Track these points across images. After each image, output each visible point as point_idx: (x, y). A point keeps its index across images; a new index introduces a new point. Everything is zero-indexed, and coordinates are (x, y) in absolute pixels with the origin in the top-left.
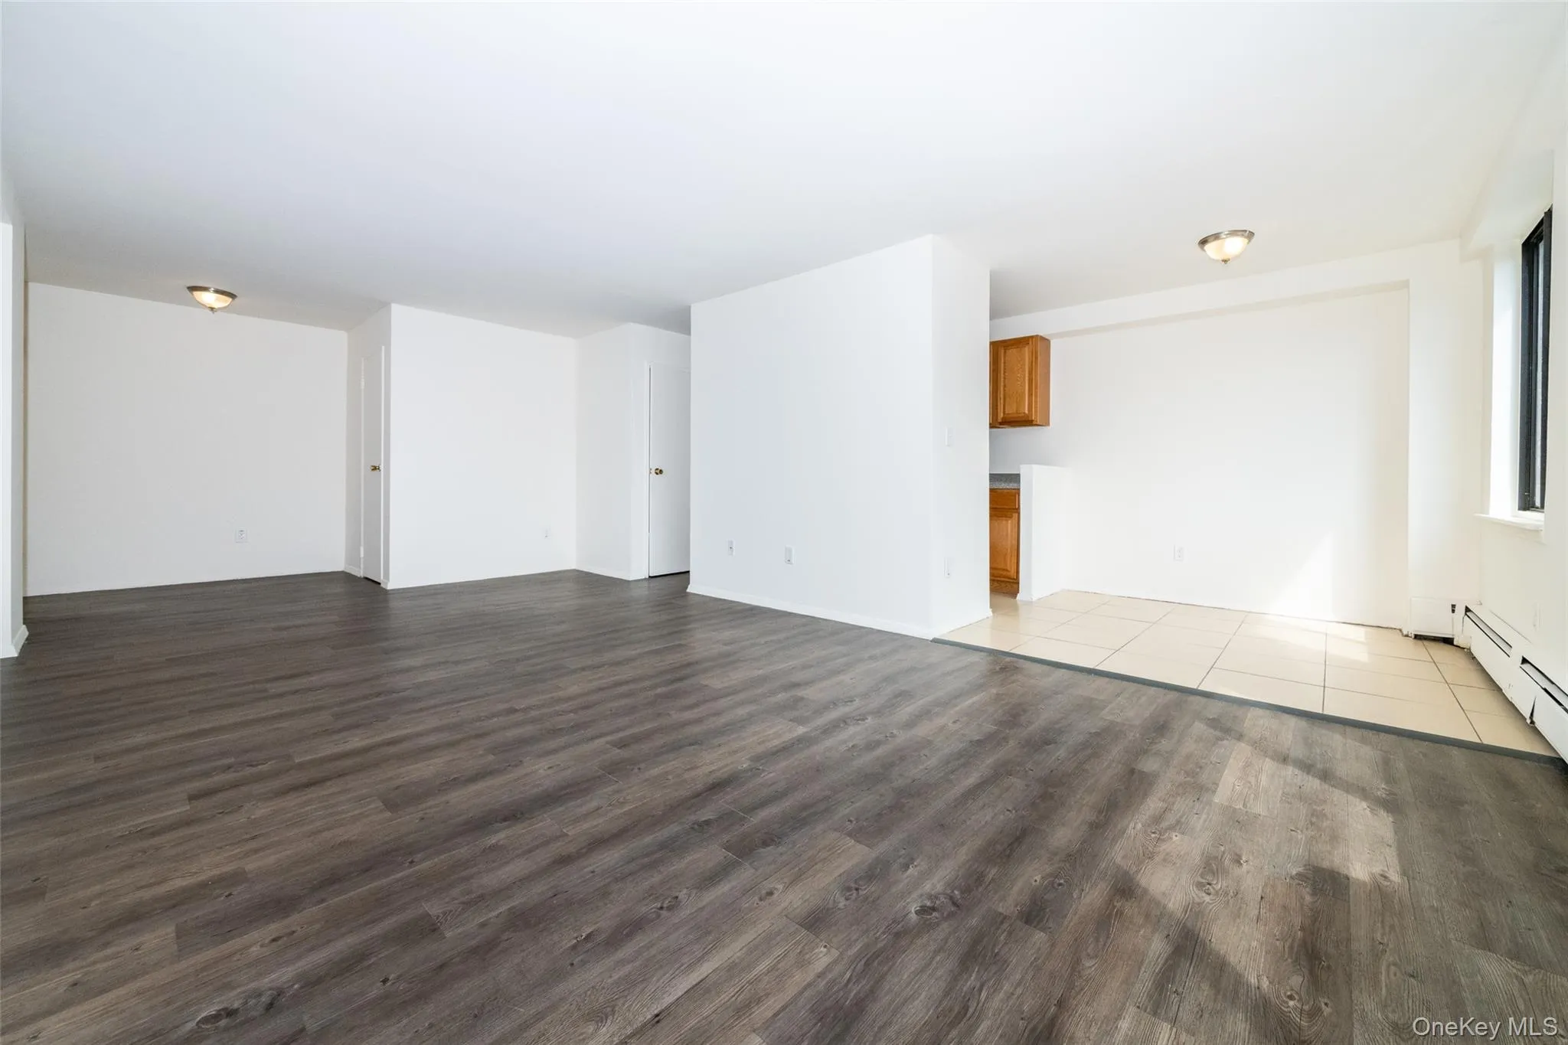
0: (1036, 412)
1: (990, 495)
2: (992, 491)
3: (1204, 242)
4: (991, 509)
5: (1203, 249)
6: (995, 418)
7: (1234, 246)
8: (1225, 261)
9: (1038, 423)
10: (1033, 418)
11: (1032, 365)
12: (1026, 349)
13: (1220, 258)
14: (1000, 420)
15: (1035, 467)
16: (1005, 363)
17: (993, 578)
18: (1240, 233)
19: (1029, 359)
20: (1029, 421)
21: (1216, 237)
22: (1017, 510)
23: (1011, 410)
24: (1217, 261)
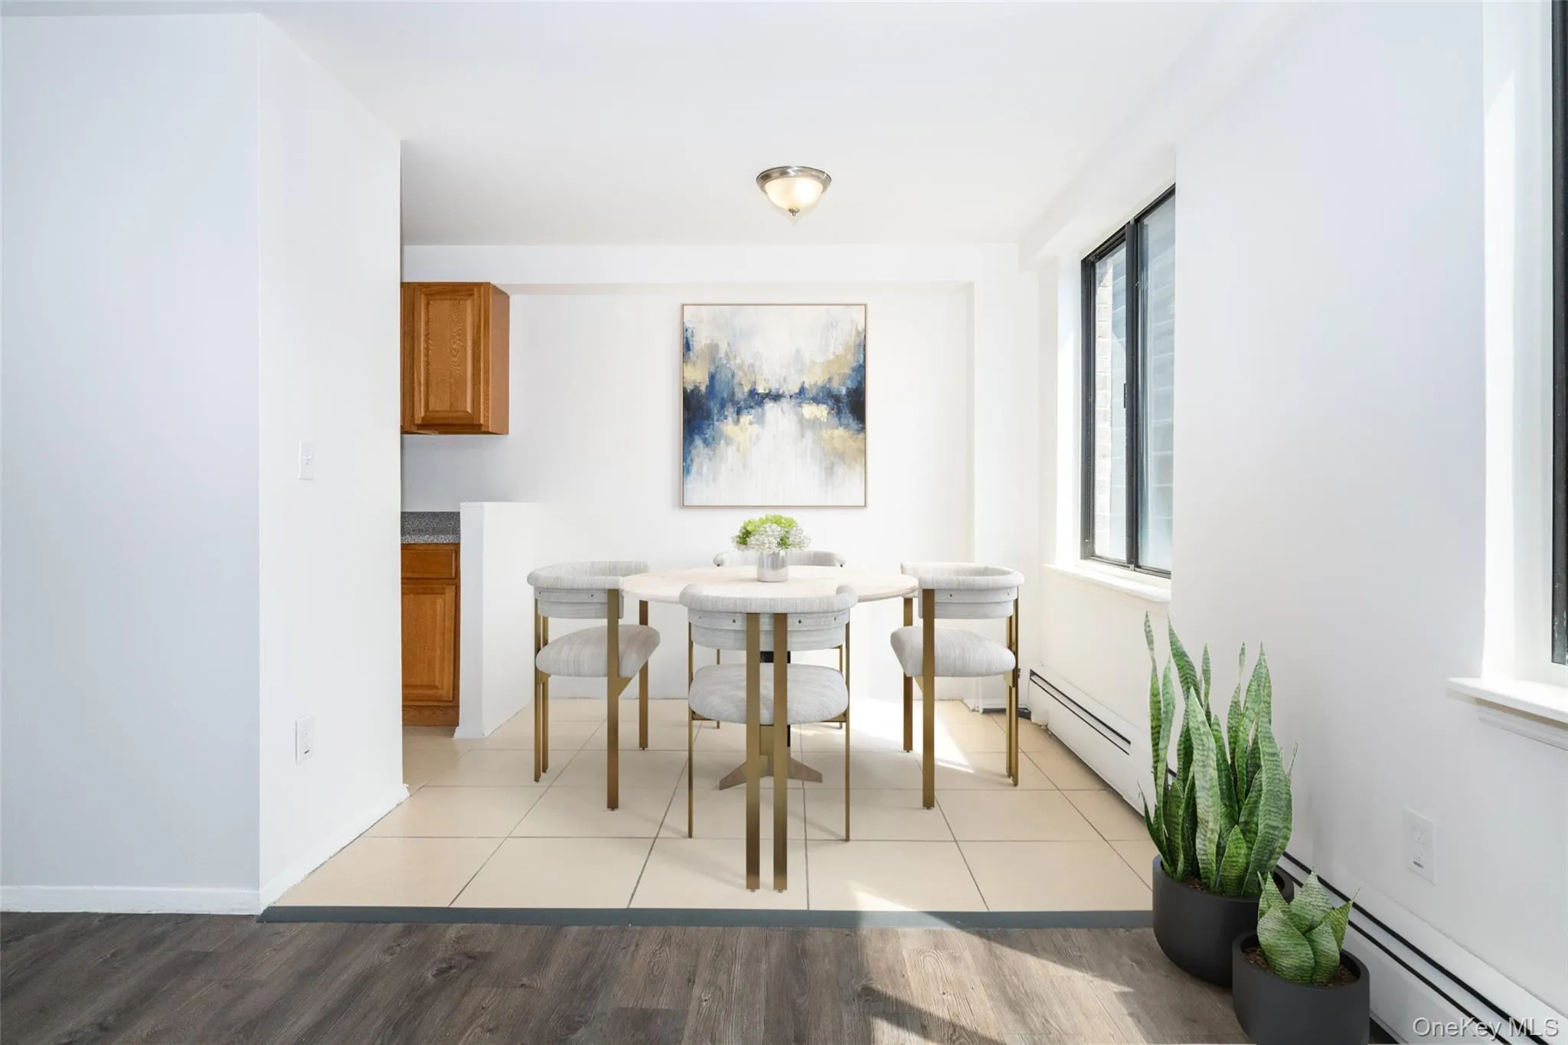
0: (487, 409)
1: (402, 554)
2: (405, 547)
3: (765, 177)
4: (405, 580)
5: (763, 188)
6: (408, 418)
7: (805, 190)
8: (793, 211)
9: (490, 430)
10: (482, 422)
11: (479, 332)
12: (469, 303)
13: (786, 206)
14: (418, 421)
15: (488, 506)
16: (427, 322)
17: (407, 703)
18: (814, 173)
19: (473, 318)
20: (473, 425)
21: (783, 172)
22: (455, 581)
23: (440, 405)
24: (779, 209)
